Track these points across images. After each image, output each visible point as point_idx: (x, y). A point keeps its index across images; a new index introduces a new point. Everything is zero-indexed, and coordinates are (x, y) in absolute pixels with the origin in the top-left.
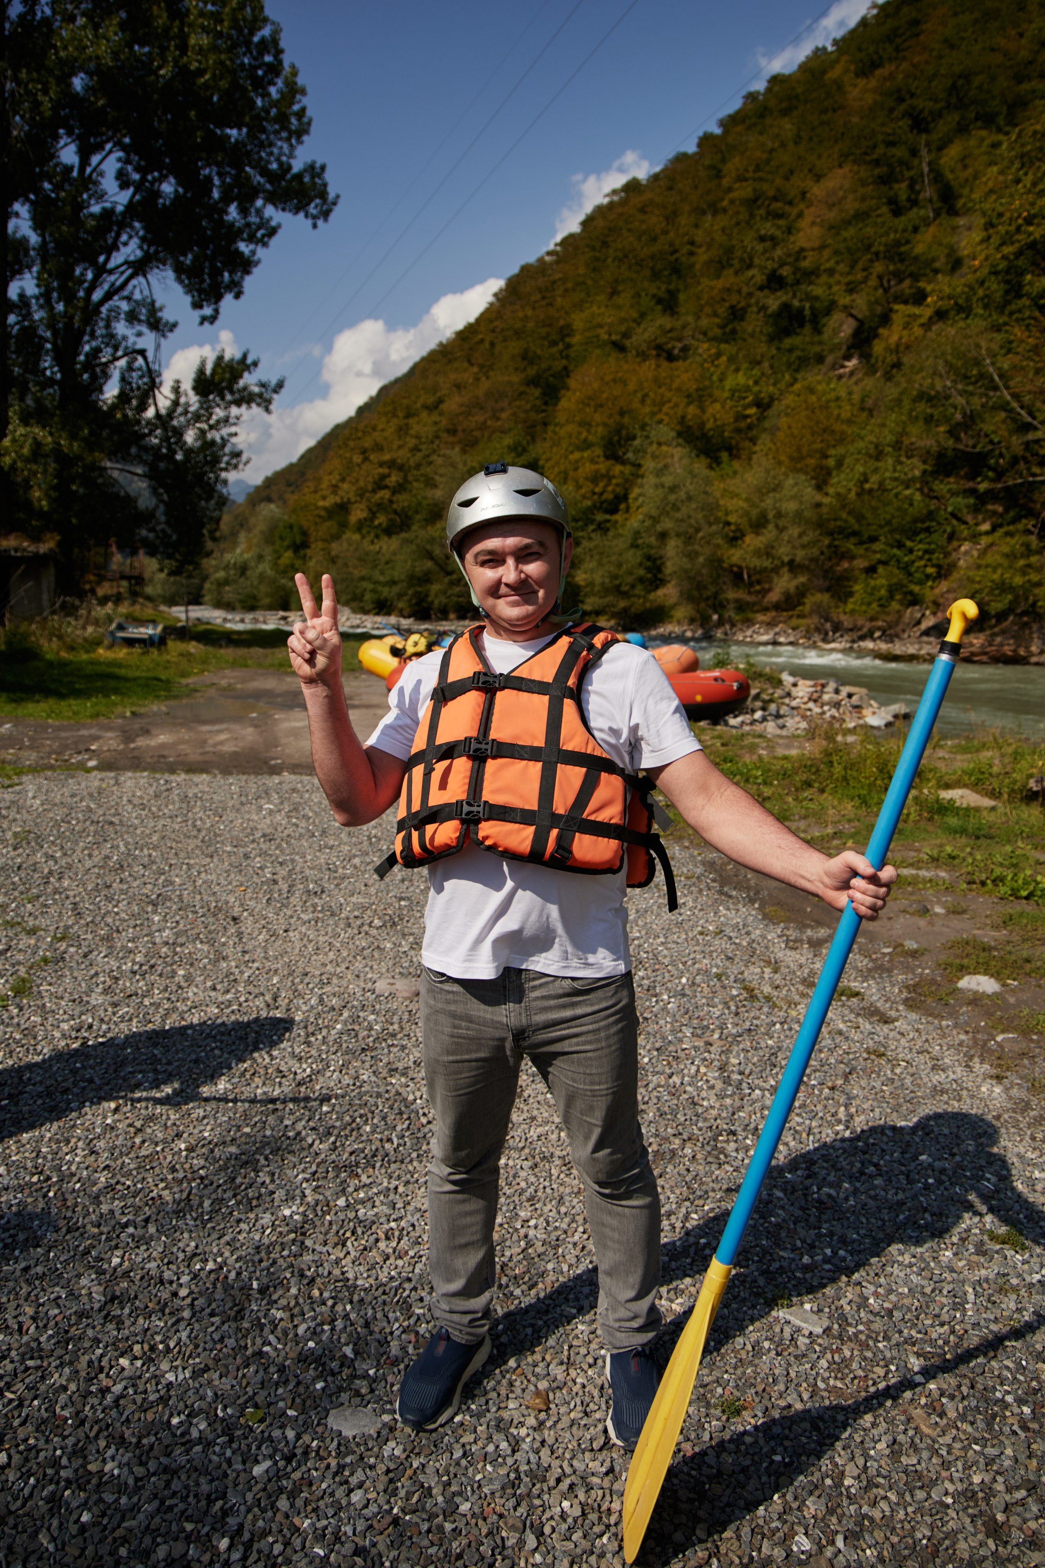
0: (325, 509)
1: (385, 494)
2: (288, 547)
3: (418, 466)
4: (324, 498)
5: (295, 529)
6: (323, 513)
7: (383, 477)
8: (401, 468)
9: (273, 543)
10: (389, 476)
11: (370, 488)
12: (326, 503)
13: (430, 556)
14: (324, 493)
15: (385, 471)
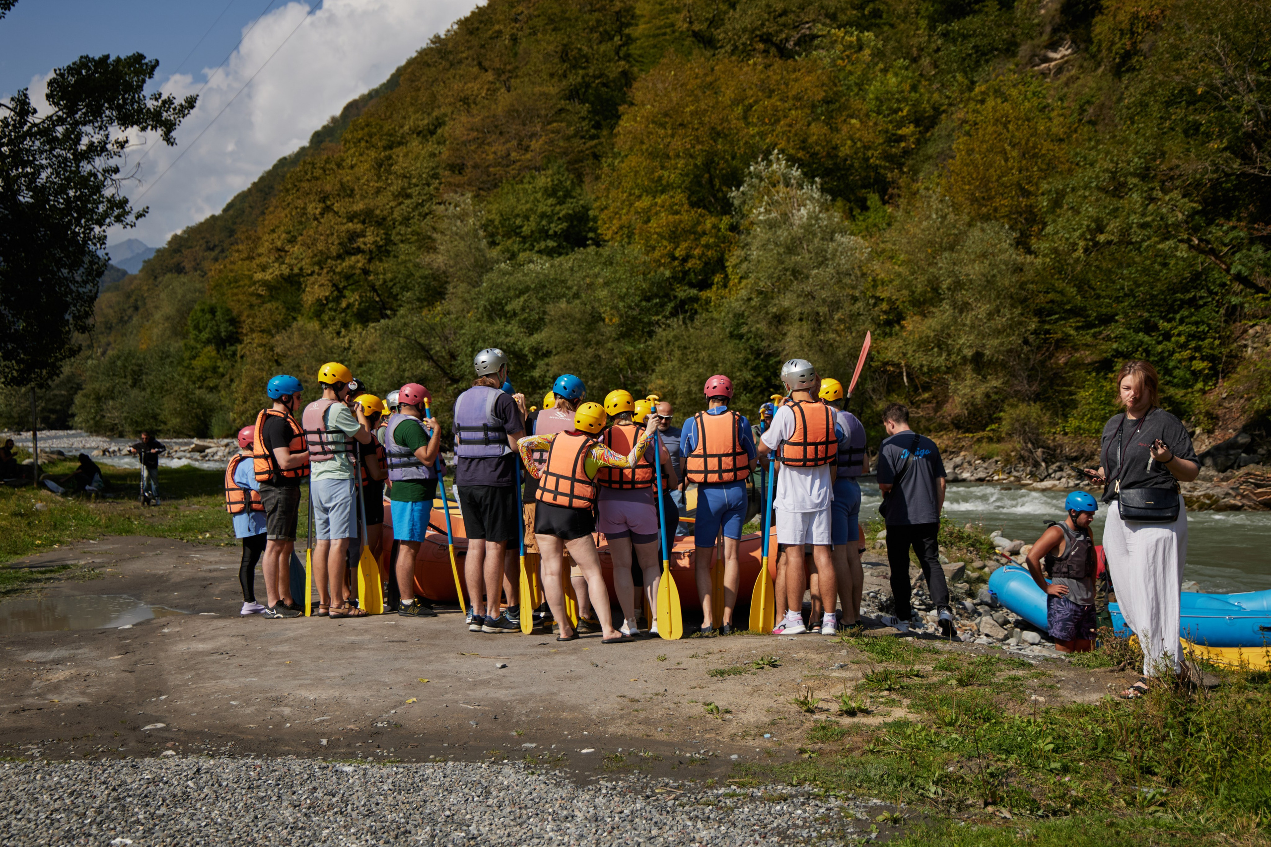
0: (265, 283)
1: (359, 261)
2: (208, 342)
3: (406, 221)
4: (264, 268)
5: (219, 314)
6: (262, 291)
7: (353, 236)
8: (380, 223)
9: (185, 336)
10: (362, 234)
11: (334, 250)
12: (268, 276)
13: (425, 352)
14: (263, 260)
15: (359, 227)
